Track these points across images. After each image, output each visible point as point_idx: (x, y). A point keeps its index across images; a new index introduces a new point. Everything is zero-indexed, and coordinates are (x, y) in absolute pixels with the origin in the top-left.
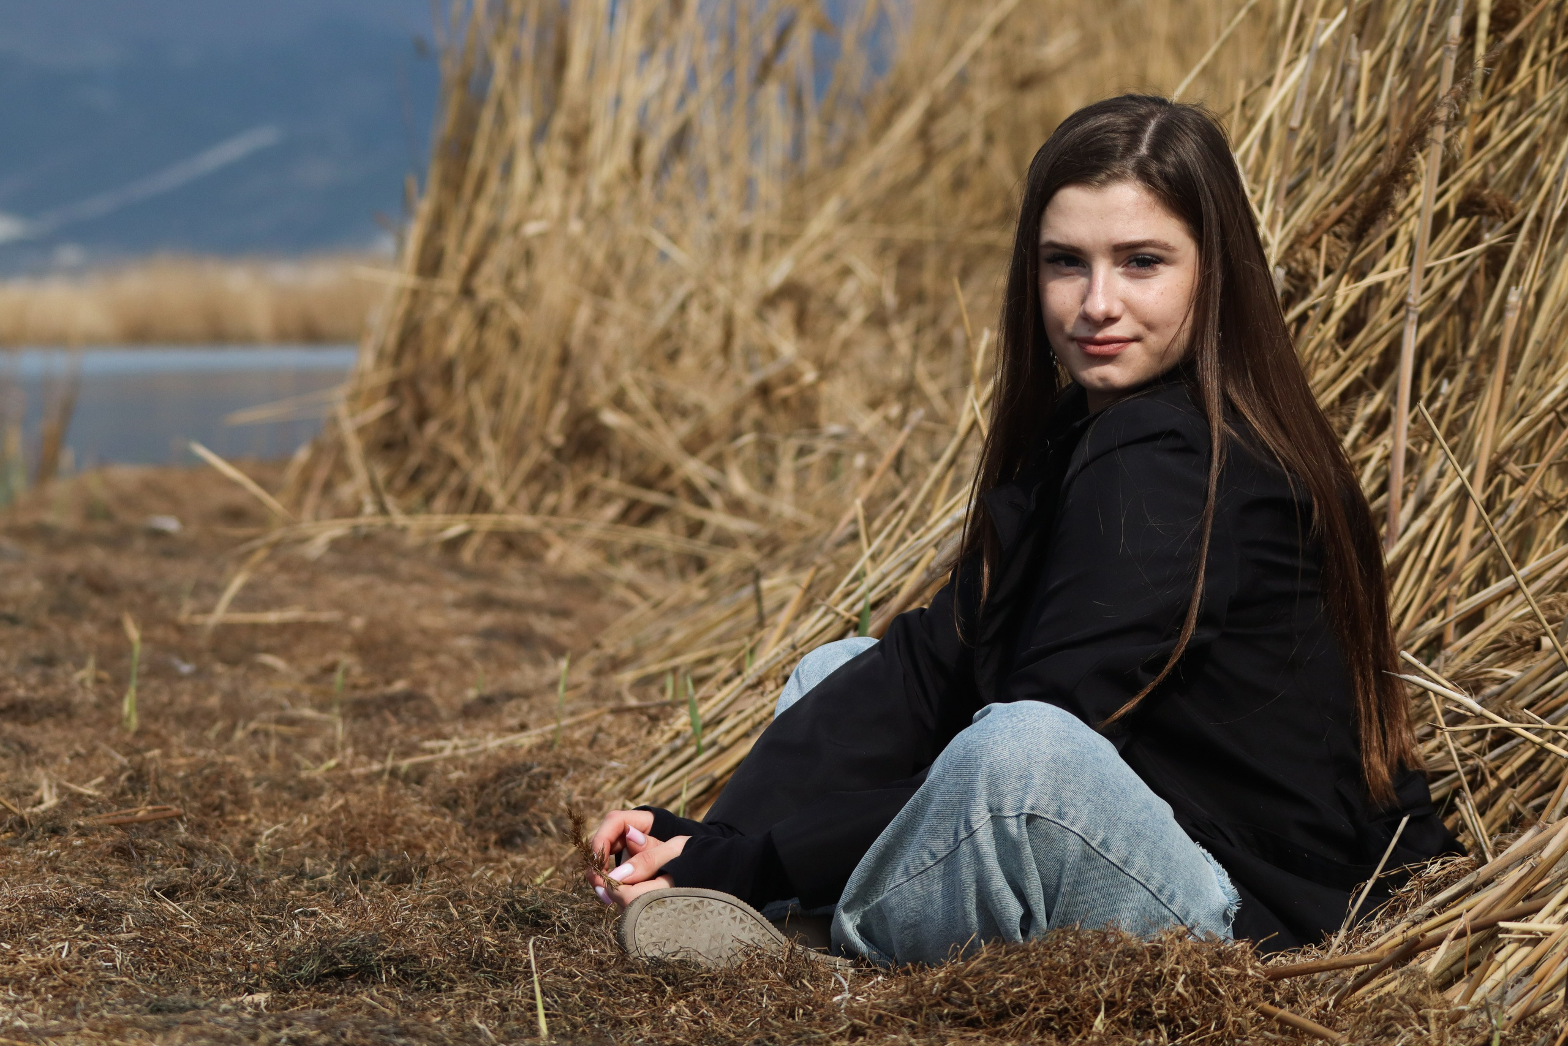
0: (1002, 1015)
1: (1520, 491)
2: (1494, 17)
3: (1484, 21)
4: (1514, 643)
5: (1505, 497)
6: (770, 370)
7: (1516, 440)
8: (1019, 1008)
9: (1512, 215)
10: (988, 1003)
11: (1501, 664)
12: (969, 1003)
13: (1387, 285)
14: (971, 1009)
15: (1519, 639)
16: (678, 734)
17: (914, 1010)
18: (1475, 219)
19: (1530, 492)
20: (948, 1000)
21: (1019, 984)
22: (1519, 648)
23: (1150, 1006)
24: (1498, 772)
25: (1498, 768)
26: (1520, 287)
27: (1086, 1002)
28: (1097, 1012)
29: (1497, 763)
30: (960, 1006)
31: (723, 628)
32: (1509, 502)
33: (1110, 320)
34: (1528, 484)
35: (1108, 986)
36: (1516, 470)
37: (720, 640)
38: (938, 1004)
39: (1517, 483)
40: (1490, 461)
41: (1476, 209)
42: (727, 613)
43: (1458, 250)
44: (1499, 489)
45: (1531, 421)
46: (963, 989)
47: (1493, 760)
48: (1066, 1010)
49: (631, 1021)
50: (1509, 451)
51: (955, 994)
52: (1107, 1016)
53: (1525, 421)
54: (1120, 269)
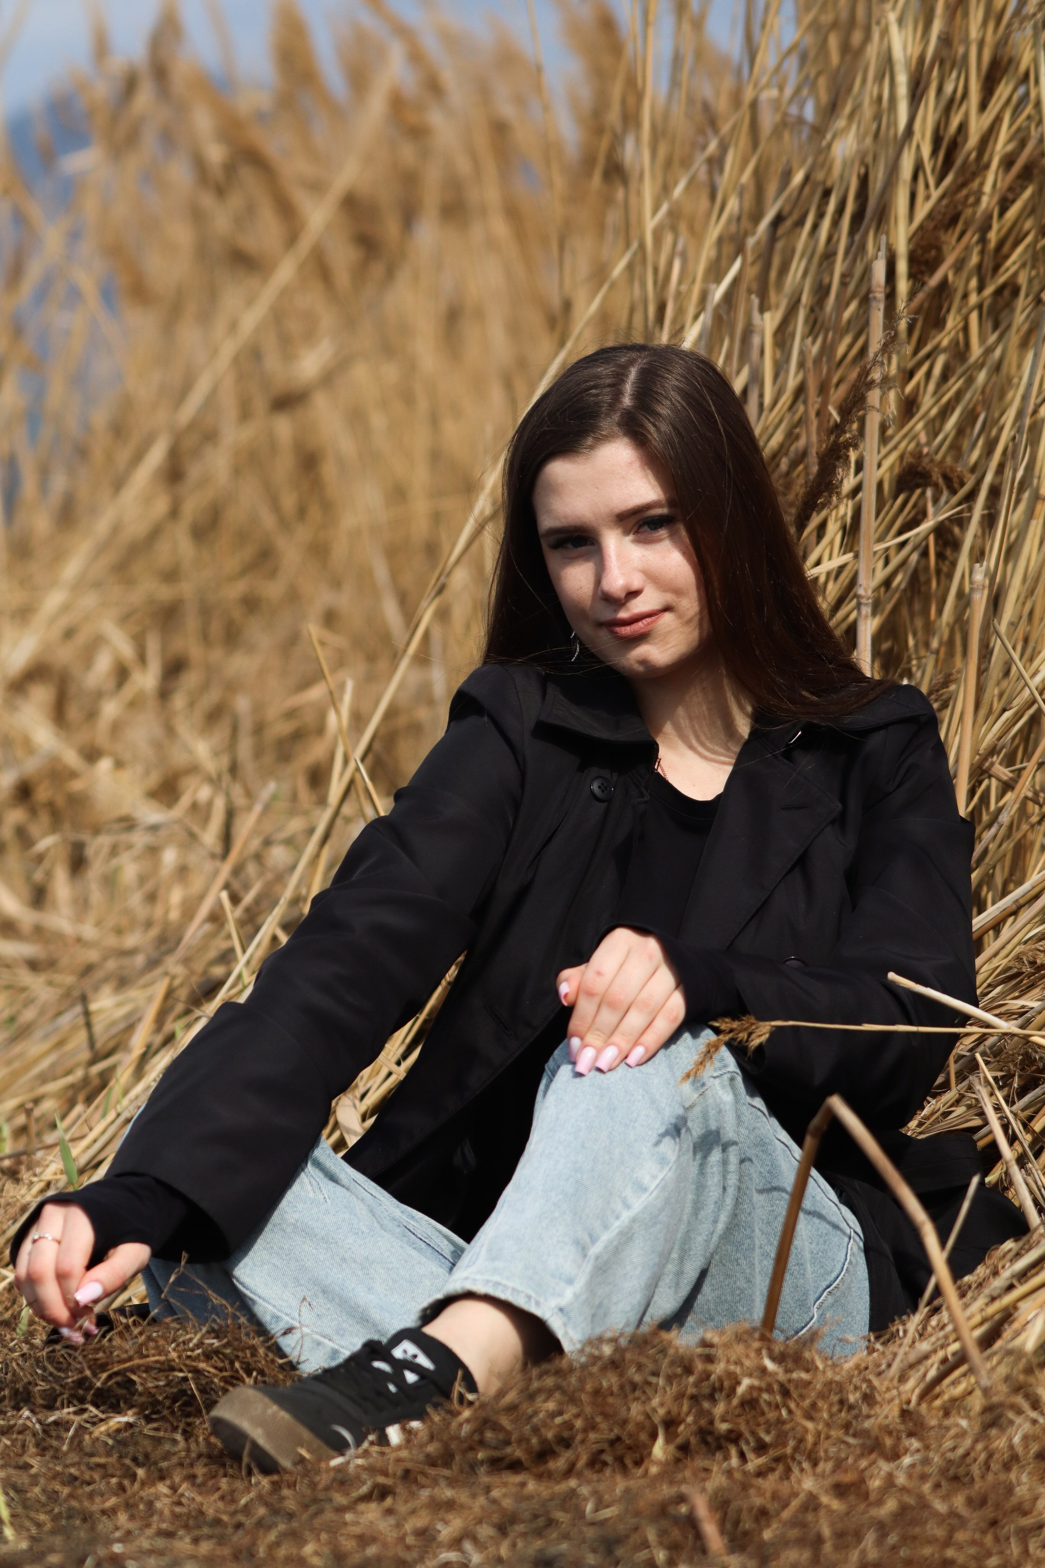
0: (544, 1454)
1: (1009, 796)
2: (912, 259)
3: (902, 267)
4: (1028, 969)
5: (993, 807)
6: (31, 766)
7: (999, 739)
8: (566, 1443)
9: (962, 484)
10: (528, 1441)
11: (1017, 994)
12: (508, 1443)
13: (822, 579)
14: (509, 1450)
15: (1033, 963)
16: (48, 1185)
17: (445, 1459)
18: (918, 491)
19: (1022, 796)
20: (482, 1443)
21: (560, 1413)
22: (1034, 974)
23: (711, 1422)
24: (1032, 1124)
25: (1031, 1118)
26: (985, 563)
27: (640, 1426)
28: (654, 1437)
29: (1028, 1113)
30: (495, 1448)
31: (45, 1064)
32: (999, 811)
33: (633, 594)
34: (1018, 787)
35: (662, 1404)
36: (1005, 773)
37: (44, 1078)
38: (471, 1448)
39: (1007, 786)
40: (972, 765)
41: (920, 481)
42: (46, 1046)
43: (900, 533)
44: (985, 798)
45: (1016, 714)
46: (496, 1427)
47: (1023, 1110)
48: (618, 1439)
49: (104, 1512)
50: (993, 751)
51: (489, 1435)
52: (668, 1441)
53: (1007, 715)
54: (631, 537)
